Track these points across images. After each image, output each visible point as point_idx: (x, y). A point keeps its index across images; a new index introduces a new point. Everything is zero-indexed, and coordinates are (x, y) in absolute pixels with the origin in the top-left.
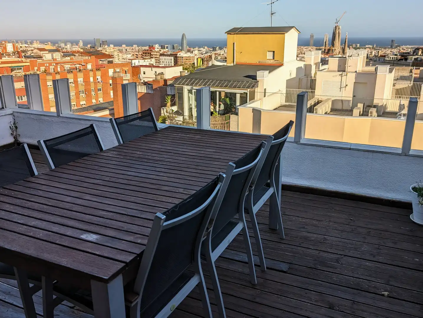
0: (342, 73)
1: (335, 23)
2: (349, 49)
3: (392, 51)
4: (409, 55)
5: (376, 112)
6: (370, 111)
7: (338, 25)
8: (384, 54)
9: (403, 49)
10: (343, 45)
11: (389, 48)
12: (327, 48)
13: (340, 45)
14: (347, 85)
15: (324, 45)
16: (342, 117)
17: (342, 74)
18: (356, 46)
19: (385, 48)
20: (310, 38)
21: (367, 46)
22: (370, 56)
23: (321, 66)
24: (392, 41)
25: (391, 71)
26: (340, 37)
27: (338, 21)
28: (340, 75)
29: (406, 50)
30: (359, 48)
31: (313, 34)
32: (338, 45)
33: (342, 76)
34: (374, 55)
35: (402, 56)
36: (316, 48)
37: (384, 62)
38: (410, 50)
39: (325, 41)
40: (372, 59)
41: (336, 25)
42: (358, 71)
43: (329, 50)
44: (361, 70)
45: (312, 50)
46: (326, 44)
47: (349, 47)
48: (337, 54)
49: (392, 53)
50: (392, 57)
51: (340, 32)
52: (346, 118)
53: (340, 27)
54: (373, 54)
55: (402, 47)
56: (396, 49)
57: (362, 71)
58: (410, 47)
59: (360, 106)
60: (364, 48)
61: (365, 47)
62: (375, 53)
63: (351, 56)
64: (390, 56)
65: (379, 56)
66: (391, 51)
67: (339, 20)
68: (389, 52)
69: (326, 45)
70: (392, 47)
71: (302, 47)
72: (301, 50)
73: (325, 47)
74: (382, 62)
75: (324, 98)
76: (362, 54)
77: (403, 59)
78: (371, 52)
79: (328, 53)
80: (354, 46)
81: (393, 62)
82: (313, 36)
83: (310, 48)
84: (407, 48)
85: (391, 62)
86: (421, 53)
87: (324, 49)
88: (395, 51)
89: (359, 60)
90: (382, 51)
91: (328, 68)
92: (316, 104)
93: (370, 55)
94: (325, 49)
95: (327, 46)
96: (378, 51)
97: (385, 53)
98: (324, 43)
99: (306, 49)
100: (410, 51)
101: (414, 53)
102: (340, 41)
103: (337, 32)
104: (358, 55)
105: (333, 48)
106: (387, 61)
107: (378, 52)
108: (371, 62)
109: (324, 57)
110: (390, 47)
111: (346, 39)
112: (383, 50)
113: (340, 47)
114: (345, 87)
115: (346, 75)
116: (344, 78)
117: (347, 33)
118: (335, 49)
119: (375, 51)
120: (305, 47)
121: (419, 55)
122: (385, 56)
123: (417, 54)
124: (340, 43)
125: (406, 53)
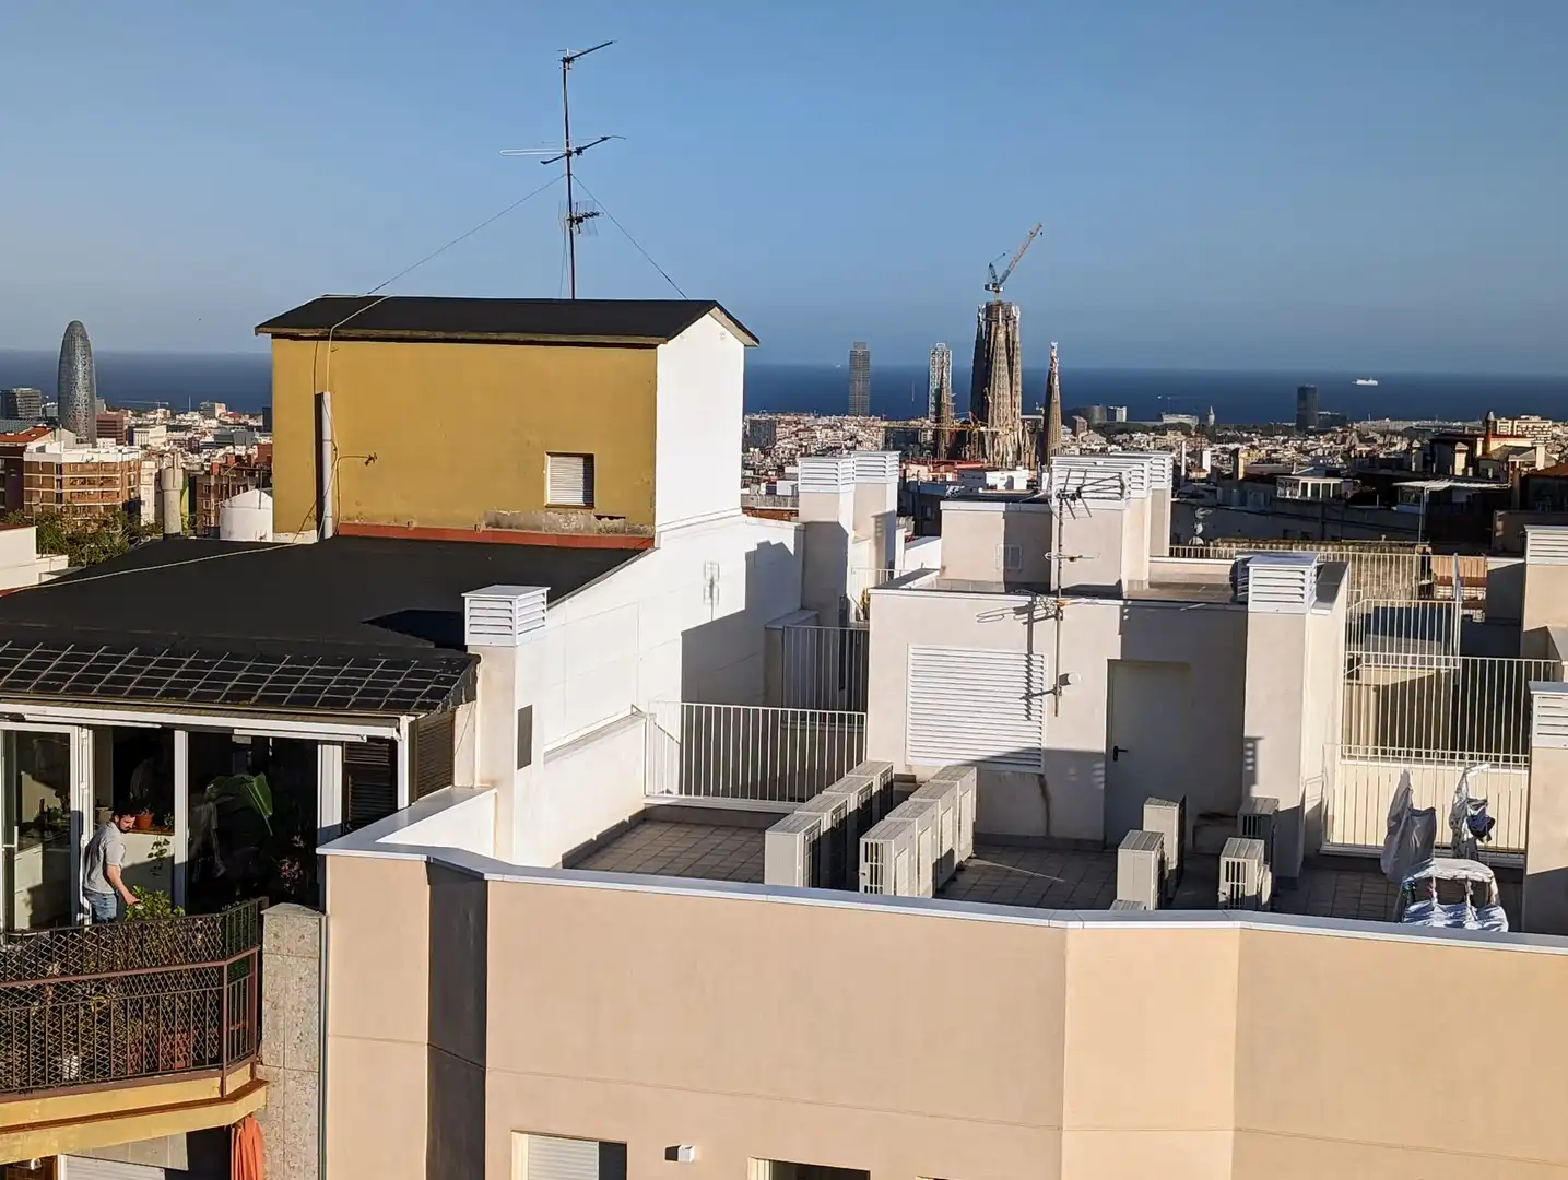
0: (1029, 598)
1: (987, 287)
2: (1074, 433)
3: (1308, 444)
4: (1404, 473)
5: (1266, 861)
6: (1223, 861)
7: (1000, 297)
8: (1268, 468)
9: (1363, 439)
10: (1039, 413)
11: (1287, 432)
12: (952, 424)
13: (1018, 411)
14: (1063, 680)
15: (932, 409)
16: (1045, 922)
17: (1030, 609)
18: (1112, 415)
19: (1268, 433)
20: (853, 367)
21: (1169, 419)
22: (1193, 475)
23: (906, 548)
24: (1303, 392)
25: (1326, 593)
26: (1018, 367)
27: (999, 276)
28: (1018, 611)
29: (1380, 441)
30: (1125, 429)
31: (864, 345)
32: (1006, 410)
33: (1030, 622)
34: (1212, 467)
35: (1367, 478)
36: (885, 424)
37: (1274, 513)
38: (1401, 445)
39: (934, 386)
40: (1202, 497)
41: (992, 298)
42: (1130, 582)
43: (960, 438)
44: (1145, 577)
45: (862, 435)
46: (939, 405)
47: (1068, 420)
48: (1010, 458)
49: (1306, 459)
50: (1310, 481)
51: (1018, 339)
52: (1071, 925)
53: (1016, 311)
54: (1207, 464)
55: (1355, 426)
56: (1329, 435)
57: (1152, 585)
58: (1401, 426)
59: (1161, 819)
60: (1154, 429)
61: (1158, 424)
62: (1214, 456)
63: (1079, 491)
64: (1303, 480)
65: (1241, 476)
66: (1300, 450)
67: (1008, 272)
68: (1291, 453)
69: (944, 410)
70: (1303, 429)
71: (808, 419)
72: (801, 435)
73: (937, 421)
74: (1262, 513)
75: (924, 765)
76: (1145, 481)
77: (1374, 494)
78: (1196, 454)
79: (955, 454)
80: (1098, 415)
81: (1318, 514)
82: (866, 356)
83: (851, 425)
84: (1383, 435)
85: (1309, 511)
86: (1467, 465)
87: (930, 433)
88: (1321, 446)
89: (1127, 513)
90: (1253, 447)
91: (944, 568)
92: (876, 807)
93: (1188, 470)
94: (936, 434)
95: (948, 413)
96: (1232, 446)
97: (1271, 461)
98: (932, 399)
99: (830, 432)
100: (1408, 451)
101: (1426, 463)
102: (1019, 389)
103: (1001, 337)
104: (1122, 487)
105: (983, 429)
106: (1290, 509)
107: (1235, 452)
108: (1200, 513)
109: (934, 479)
110: (1294, 424)
111: (1051, 374)
112: (1256, 443)
113: (1023, 421)
114: (1054, 692)
115: (1058, 616)
116: (1045, 629)
117: (1054, 344)
118: (994, 435)
119: (1217, 447)
120: (826, 420)
121: (1459, 473)
122: (1271, 479)
123: (1444, 471)
124: (1019, 399)
125: (1387, 463)
